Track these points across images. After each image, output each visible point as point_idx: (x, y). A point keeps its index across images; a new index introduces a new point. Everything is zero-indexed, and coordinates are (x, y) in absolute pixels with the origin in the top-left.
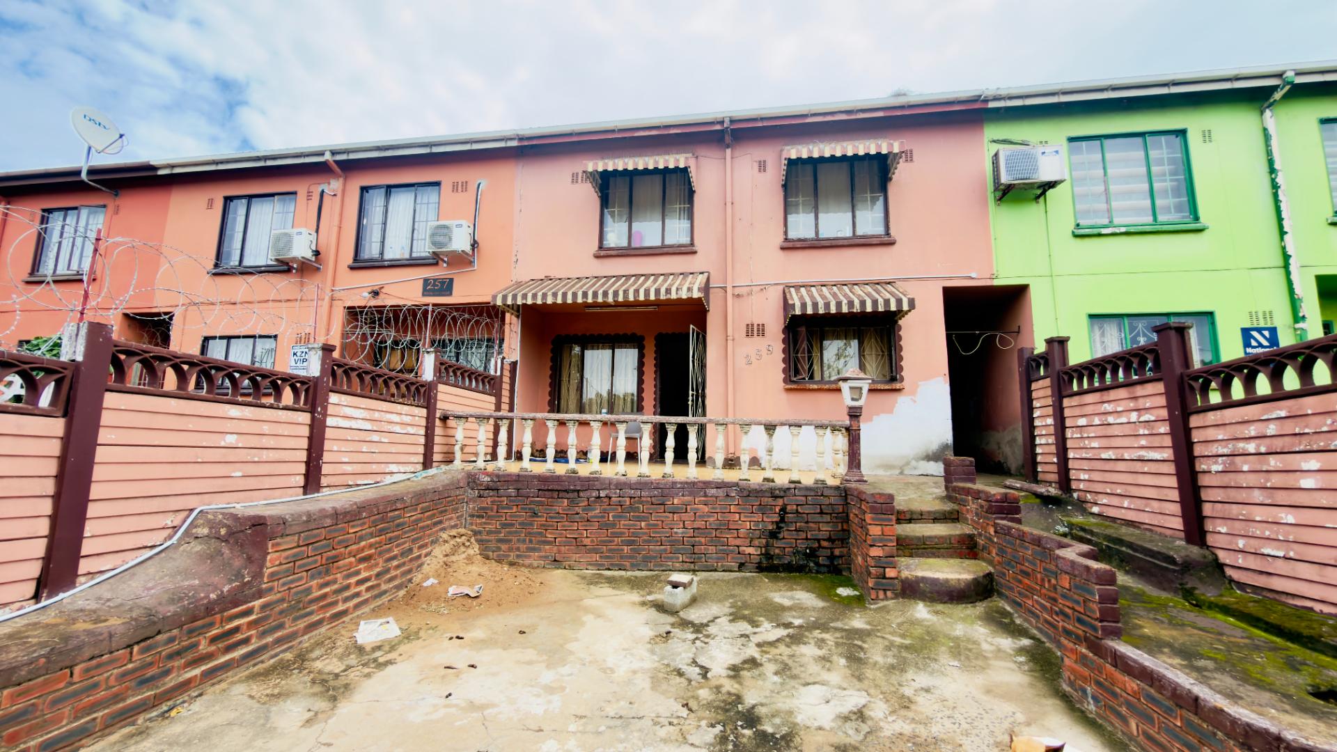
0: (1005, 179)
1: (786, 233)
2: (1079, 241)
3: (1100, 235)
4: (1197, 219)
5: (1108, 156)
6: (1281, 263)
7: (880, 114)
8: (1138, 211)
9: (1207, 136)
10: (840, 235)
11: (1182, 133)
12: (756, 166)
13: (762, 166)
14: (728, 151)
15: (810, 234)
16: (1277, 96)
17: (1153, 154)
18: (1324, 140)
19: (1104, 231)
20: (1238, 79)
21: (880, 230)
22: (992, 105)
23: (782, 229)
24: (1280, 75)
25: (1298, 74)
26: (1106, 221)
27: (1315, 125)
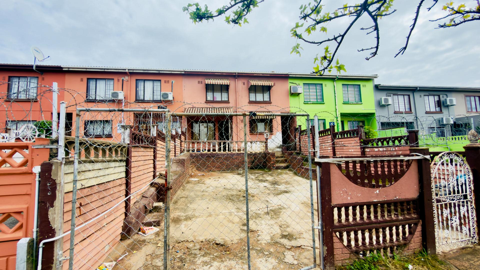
0: (292, 92)
1: (249, 99)
2: (305, 105)
3: (308, 104)
4: (323, 101)
5: (310, 87)
6: (335, 110)
7: (269, 75)
8: (314, 99)
9: (326, 85)
10: (261, 100)
11: (322, 84)
12: (243, 83)
13: (244, 84)
14: (236, 80)
15: (254, 100)
16: (336, 79)
17: (317, 87)
18: (343, 87)
19: (309, 103)
20: (330, 76)
21: (268, 100)
22: (290, 76)
23: (248, 99)
24: (336, 76)
25: (339, 76)
26: (309, 101)
27: (341, 85)
